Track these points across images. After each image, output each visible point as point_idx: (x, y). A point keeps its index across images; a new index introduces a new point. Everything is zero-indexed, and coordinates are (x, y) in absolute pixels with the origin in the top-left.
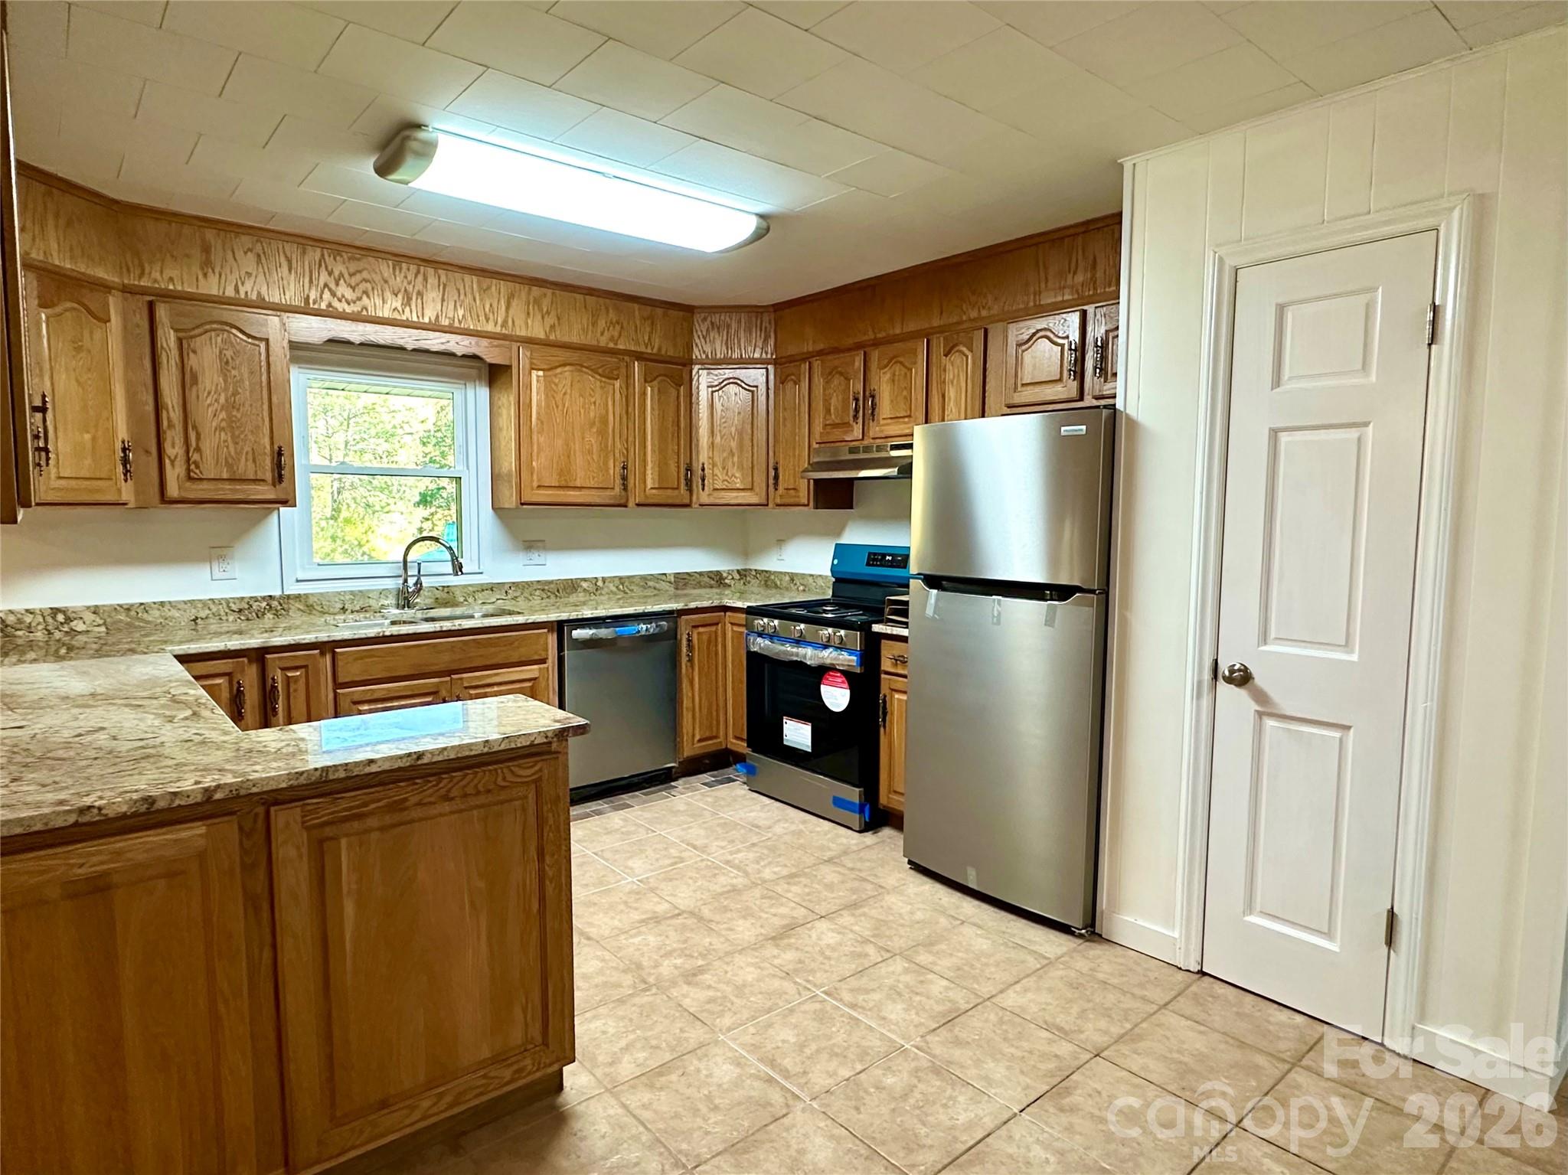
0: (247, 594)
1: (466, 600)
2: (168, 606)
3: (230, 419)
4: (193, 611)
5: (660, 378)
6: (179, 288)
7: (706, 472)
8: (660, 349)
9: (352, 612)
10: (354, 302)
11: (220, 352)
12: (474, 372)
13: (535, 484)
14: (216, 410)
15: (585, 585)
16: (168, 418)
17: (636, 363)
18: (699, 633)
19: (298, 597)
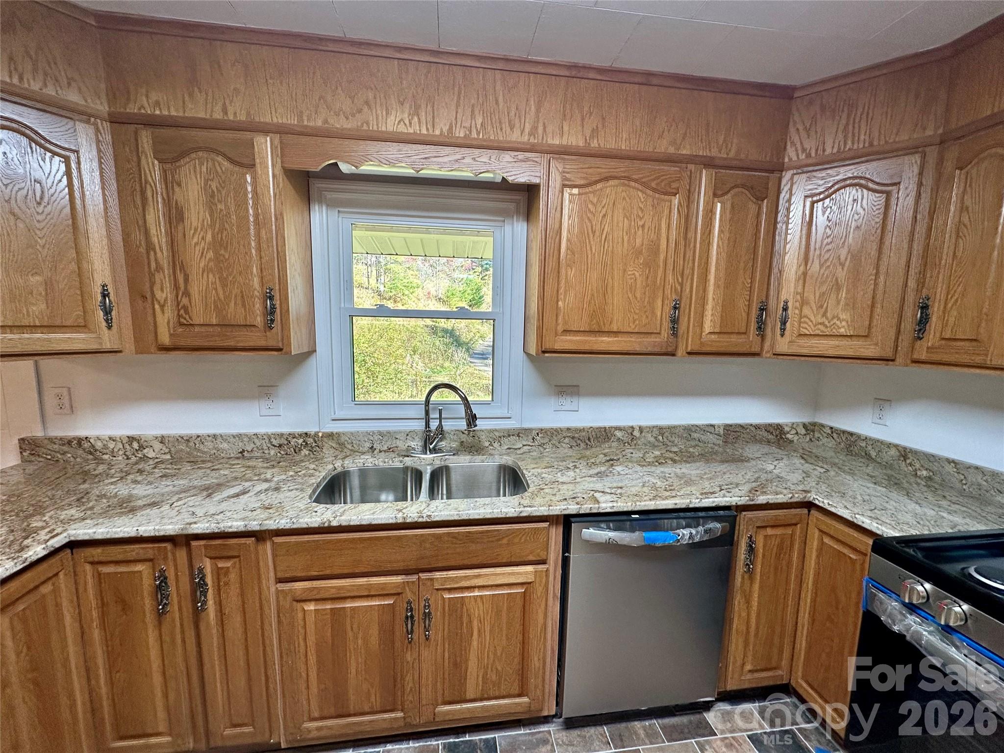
0: (286, 430)
1: (491, 445)
2: (220, 439)
3: (218, 259)
4: (240, 444)
5: (736, 190)
6: (166, 113)
7: (790, 312)
8: (738, 152)
9: (380, 452)
10: (353, 115)
11: (206, 185)
12: (512, 206)
13: (560, 328)
14: (204, 249)
15: (619, 434)
16: (156, 260)
17: (704, 171)
18: (766, 536)
19: (330, 436)
